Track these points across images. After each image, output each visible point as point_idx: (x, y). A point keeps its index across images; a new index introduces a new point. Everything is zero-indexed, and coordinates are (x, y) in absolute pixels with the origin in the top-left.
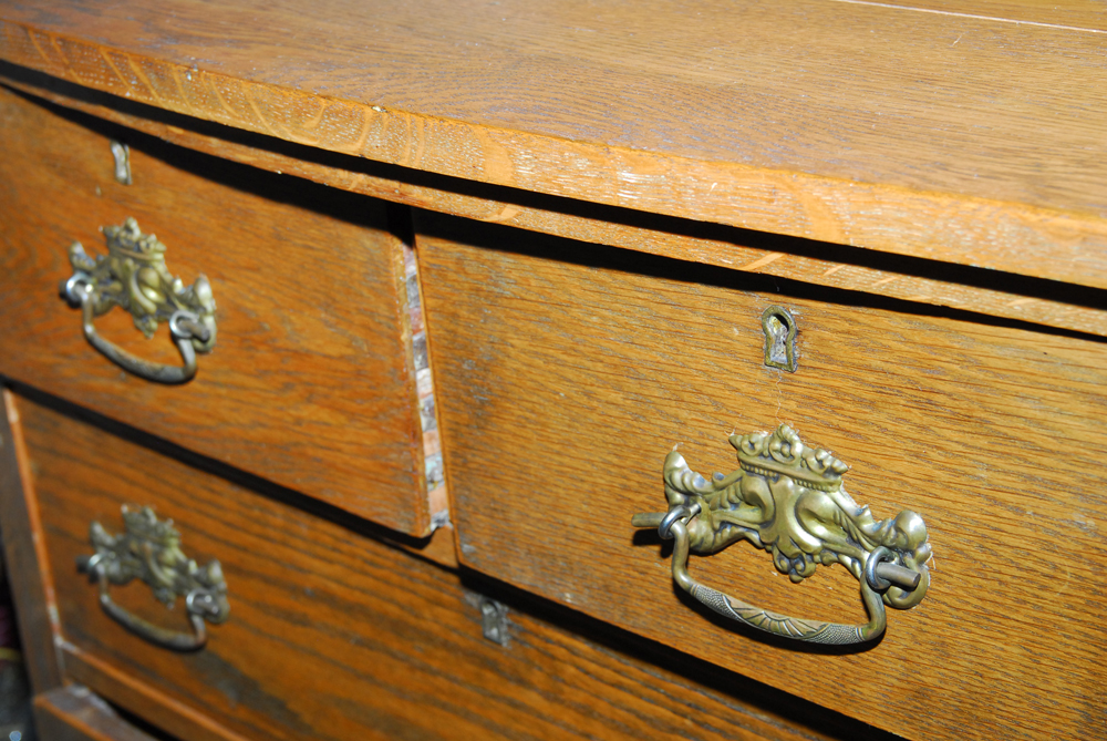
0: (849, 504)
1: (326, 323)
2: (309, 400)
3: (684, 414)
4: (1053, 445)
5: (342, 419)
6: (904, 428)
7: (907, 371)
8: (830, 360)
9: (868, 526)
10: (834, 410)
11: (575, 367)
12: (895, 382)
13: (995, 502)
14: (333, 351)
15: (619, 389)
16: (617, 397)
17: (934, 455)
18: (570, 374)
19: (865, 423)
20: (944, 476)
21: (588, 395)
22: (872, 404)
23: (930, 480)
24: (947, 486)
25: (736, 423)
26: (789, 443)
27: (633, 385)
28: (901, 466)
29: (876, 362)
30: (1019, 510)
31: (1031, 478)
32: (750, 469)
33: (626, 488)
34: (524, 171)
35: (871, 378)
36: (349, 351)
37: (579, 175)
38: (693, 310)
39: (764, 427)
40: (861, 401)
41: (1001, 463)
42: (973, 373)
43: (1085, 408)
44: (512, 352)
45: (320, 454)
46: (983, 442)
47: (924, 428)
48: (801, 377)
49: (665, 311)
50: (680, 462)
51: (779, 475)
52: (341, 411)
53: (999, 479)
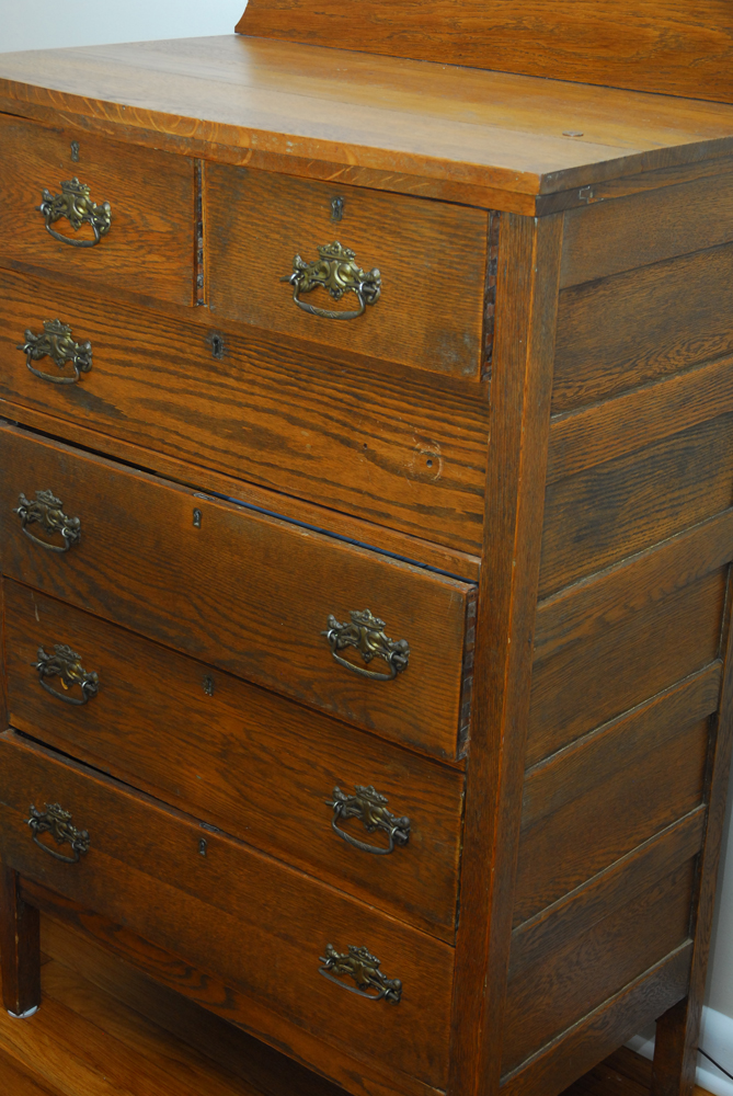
0: (356, 268)
1: (162, 218)
2: (149, 253)
3: (301, 241)
4: (419, 239)
5: (164, 259)
6: (374, 238)
7: (376, 217)
8: (352, 215)
9: (361, 275)
10: (353, 234)
11: (264, 226)
12: (372, 222)
13: (401, 261)
14: (163, 229)
15: (278, 233)
16: (277, 237)
17: (384, 246)
18: (260, 229)
19: (363, 237)
20: (386, 254)
21: (267, 237)
22: (365, 231)
23: (382, 256)
24: (387, 258)
25: (319, 242)
26: (337, 247)
27: (283, 231)
28: (373, 252)
29: (367, 214)
30: (409, 263)
31: (412, 251)
32: (323, 258)
33: (277, 273)
34: (254, 142)
35: (365, 221)
36: (170, 229)
37: (273, 143)
38: (308, 201)
39: (329, 242)
40: (361, 229)
41: (404, 247)
42: (397, 216)
43: (428, 225)
44: (239, 222)
45: (152, 276)
46: (399, 240)
47: (381, 237)
48: (343, 222)
49: (298, 201)
50: (298, 259)
51: (333, 259)
52: (164, 256)
53: (403, 253)
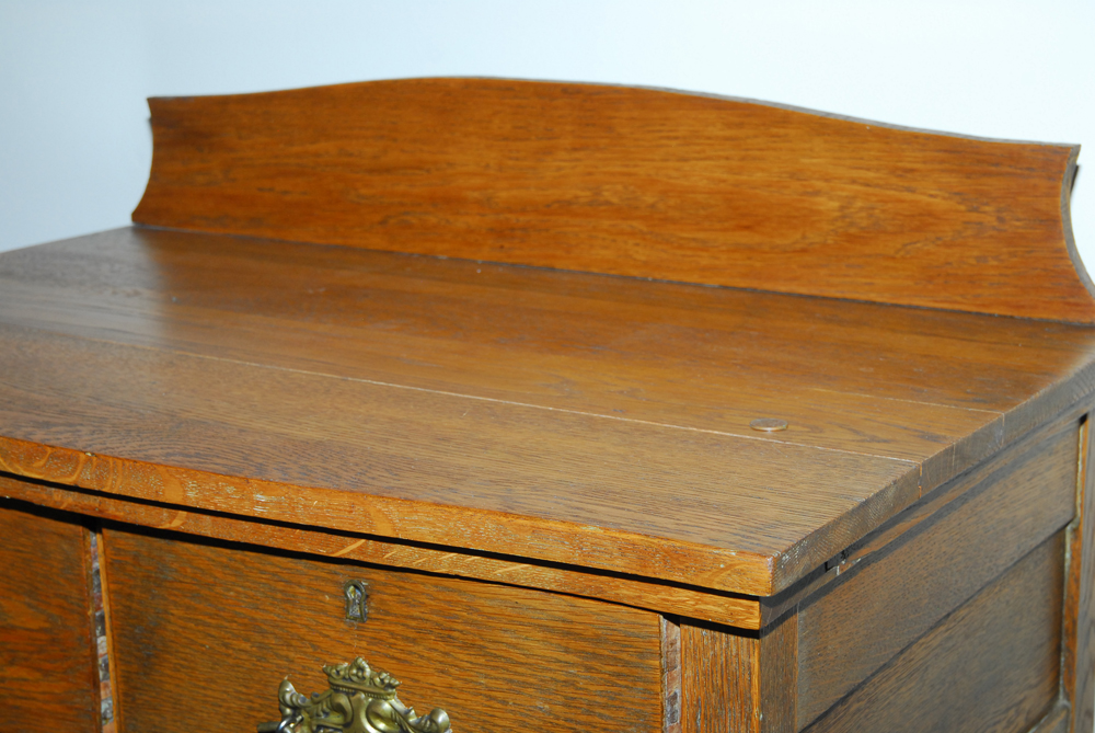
0: (400, 706)
1: (30, 606)
2: (11, 663)
3: (292, 655)
4: (523, 659)
5: (38, 675)
6: (434, 655)
7: (435, 618)
8: (387, 613)
9: (413, 720)
10: (391, 646)
11: (219, 627)
12: (428, 625)
13: (491, 698)
14: (33, 625)
15: (247, 640)
16: (246, 646)
17: (452, 670)
18: (213, 632)
19: (410, 653)
20: (458, 683)
21: (226, 646)
22: (414, 641)
23: (451, 687)
24: (461, 691)
25: (327, 658)
26: (361, 669)
27: (257, 637)
28: (432, 680)
29: (416, 612)
30: (505, 702)
31: (511, 681)
32: (336, 689)
33: (251, 709)
34: (191, 494)
35: (413, 623)
36: (47, 625)
37: (228, 497)
38: (299, 584)
39: (345, 660)
40: (407, 639)
41: (493, 673)
42: (475, 617)
43: (540, 635)
44: (172, 618)
45: (18, 703)
46: (482, 660)
47: (446, 654)
48: (370, 625)
49: (280, 586)
50: (290, 688)
51: (356, 691)
52: (38, 670)
53: (492, 684)
